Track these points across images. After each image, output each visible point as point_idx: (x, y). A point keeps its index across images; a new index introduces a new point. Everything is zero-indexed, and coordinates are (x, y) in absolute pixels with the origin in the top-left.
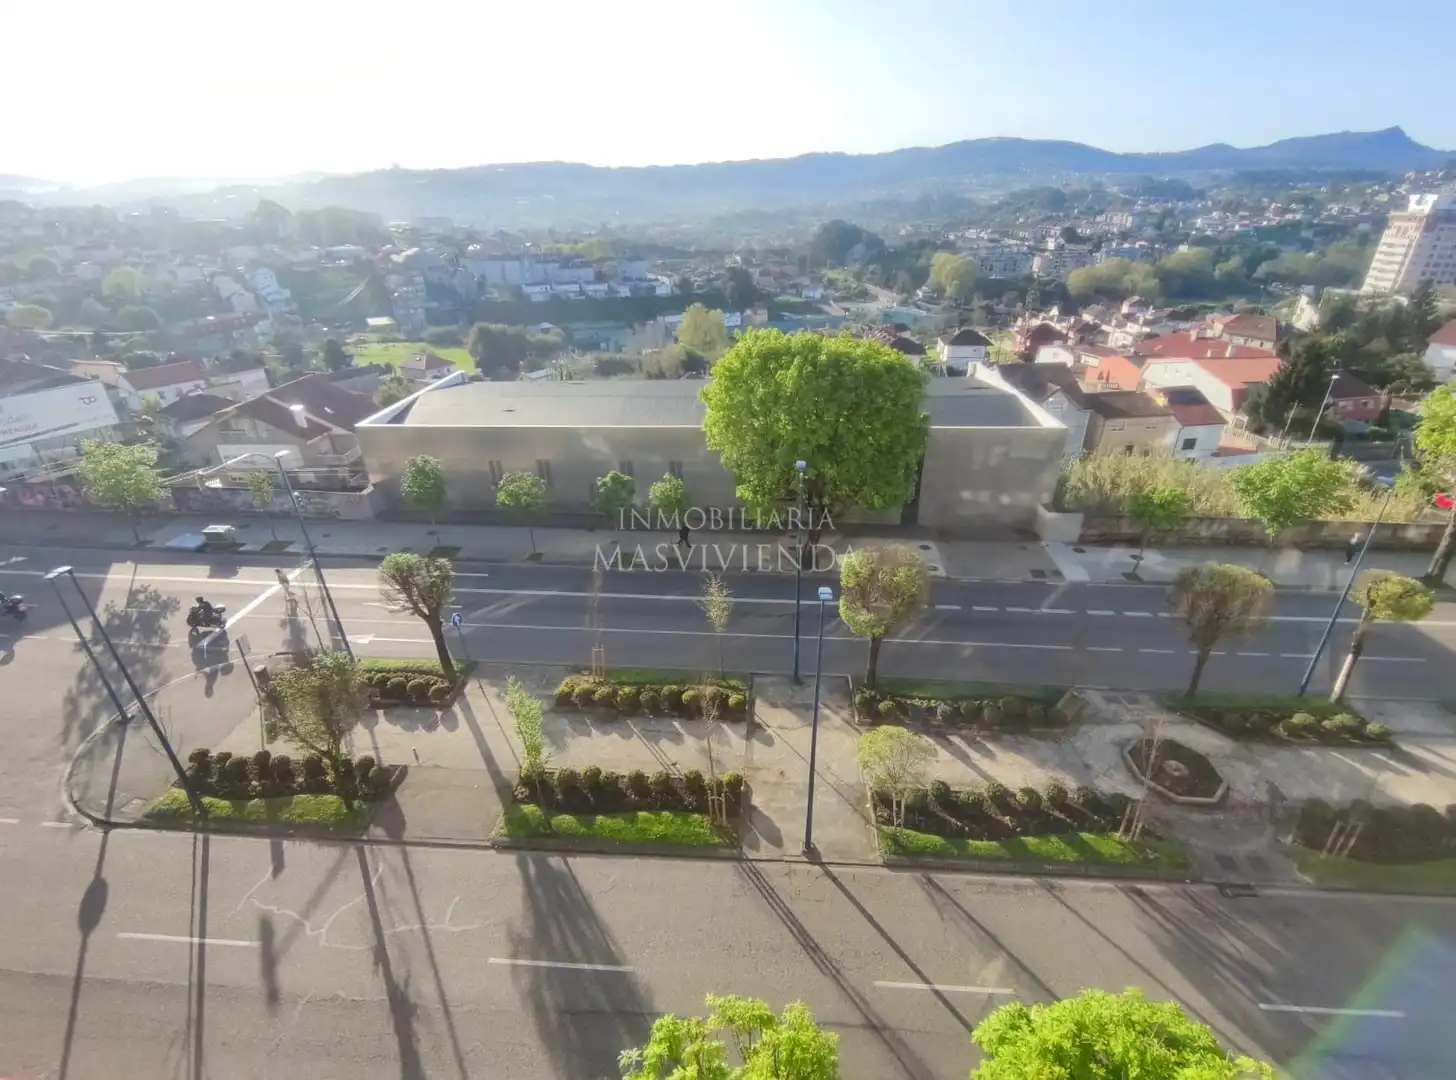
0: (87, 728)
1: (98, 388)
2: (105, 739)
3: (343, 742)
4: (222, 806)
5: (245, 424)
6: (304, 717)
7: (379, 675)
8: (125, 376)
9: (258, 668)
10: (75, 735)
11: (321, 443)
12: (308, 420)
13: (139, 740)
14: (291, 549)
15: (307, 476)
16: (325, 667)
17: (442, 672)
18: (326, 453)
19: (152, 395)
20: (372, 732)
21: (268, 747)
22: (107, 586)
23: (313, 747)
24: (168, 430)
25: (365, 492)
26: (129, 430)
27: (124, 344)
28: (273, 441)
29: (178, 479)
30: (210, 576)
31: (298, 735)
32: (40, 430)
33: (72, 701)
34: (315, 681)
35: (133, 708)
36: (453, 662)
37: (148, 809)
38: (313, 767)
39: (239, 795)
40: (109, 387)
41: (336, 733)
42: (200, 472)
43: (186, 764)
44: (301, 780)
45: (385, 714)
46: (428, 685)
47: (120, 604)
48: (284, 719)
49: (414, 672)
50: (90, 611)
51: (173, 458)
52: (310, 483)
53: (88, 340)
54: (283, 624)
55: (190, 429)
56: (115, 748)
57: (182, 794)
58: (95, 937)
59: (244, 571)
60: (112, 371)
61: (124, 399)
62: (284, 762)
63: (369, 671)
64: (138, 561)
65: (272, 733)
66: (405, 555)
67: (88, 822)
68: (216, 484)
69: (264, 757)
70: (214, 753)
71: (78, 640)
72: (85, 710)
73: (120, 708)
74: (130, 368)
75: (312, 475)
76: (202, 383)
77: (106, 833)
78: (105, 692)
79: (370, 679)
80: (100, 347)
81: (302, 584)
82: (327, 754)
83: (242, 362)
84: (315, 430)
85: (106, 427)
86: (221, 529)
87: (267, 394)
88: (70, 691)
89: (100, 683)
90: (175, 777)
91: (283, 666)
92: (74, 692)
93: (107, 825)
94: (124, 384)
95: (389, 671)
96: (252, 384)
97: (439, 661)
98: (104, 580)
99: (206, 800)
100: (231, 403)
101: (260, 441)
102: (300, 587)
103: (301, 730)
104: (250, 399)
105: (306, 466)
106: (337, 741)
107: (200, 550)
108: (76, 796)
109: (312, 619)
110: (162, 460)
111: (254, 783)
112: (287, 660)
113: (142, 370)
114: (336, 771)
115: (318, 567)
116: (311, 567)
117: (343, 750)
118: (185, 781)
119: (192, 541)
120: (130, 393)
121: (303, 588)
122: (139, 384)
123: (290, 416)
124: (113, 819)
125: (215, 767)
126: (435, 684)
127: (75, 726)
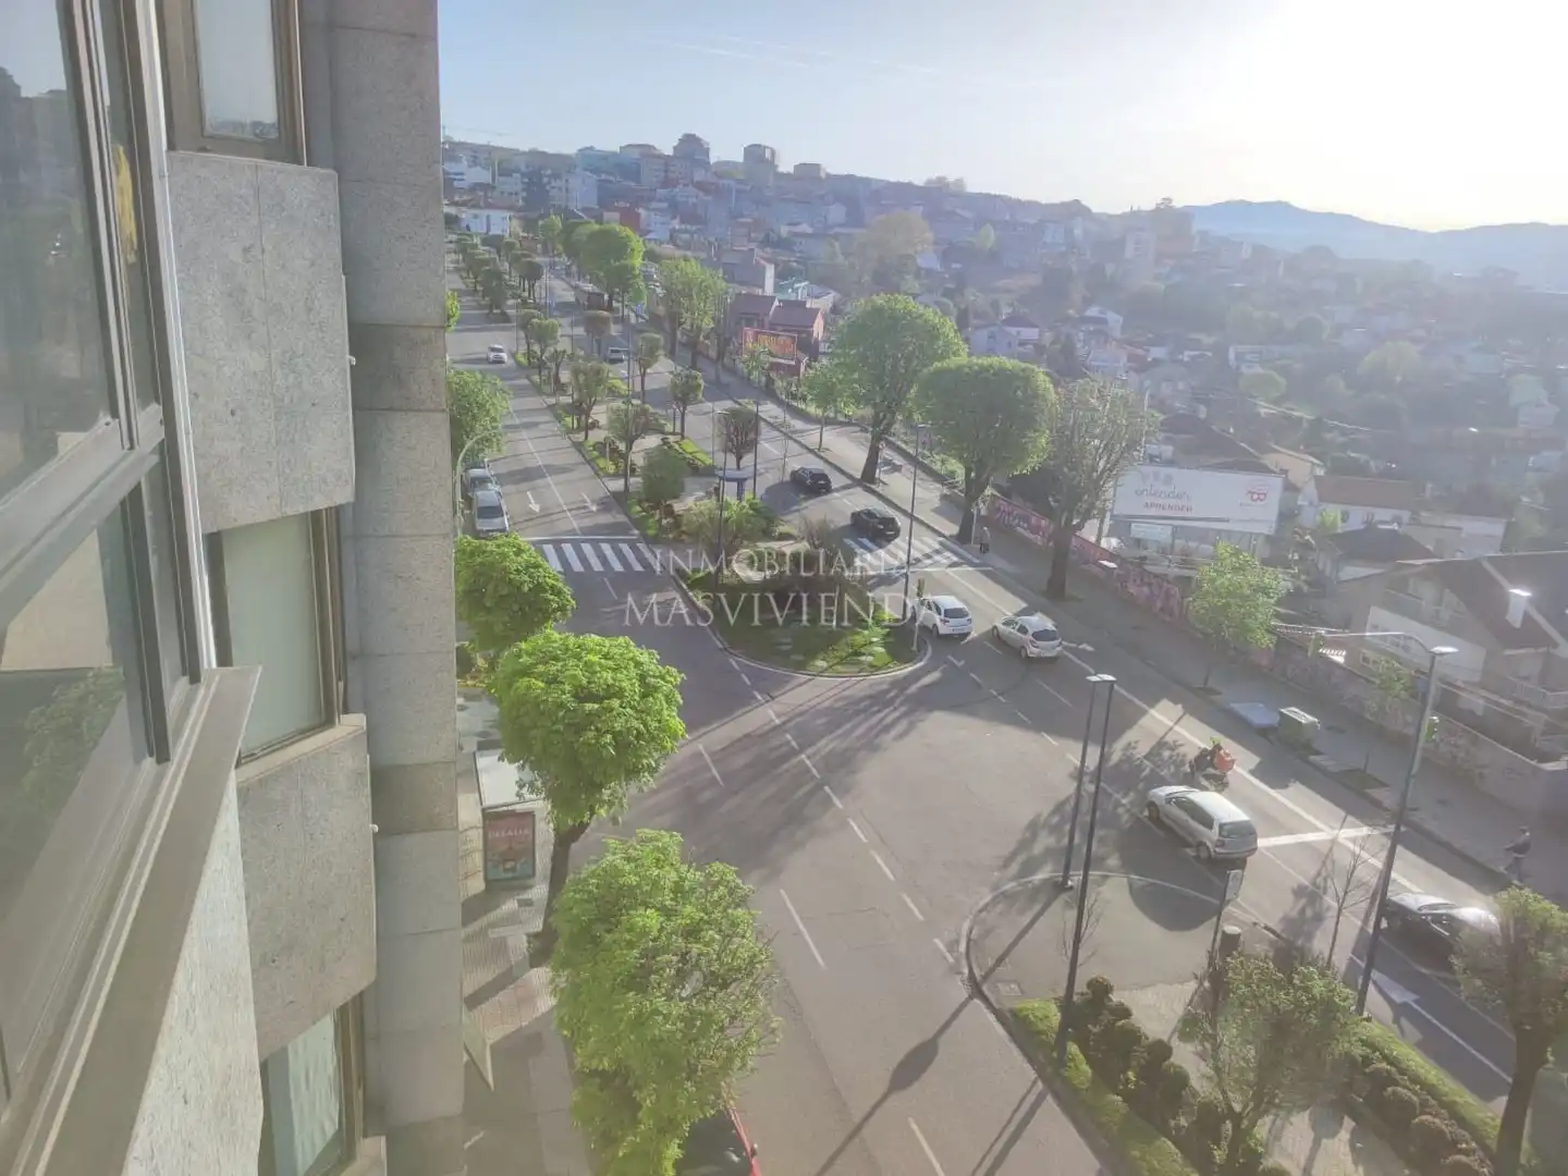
0: (1029, 867)
1: (1276, 483)
2: (1037, 890)
3: (1268, 1119)
4: (1082, 1070)
5: (1427, 592)
6: (1238, 1042)
7: (1384, 1065)
8: (1317, 479)
9: (1231, 929)
10: (1014, 868)
11: (1527, 660)
12: (1527, 618)
13: (1060, 917)
14: (1377, 793)
15: (1476, 702)
16: (1307, 990)
17: (1493, 1143)
18: (1526, 678)
19: (1333, 512)
20: (1317, 1143)
21: (1175, 1043)
22: (1144, 721)
23: (1224, 1092)
24: (1324, 563)
25: (1549, 766)
26: (1283, 543)
27: (1342, 439)
28: (1453, 630)
29: (1296, 630)
30: (1252, 772)
31: (1215, 1058)
32: (1188, 515)
33: (1034, 828)
34: (1283, 999)
35: (1075, 880)
36: (1525, 1145)
37: (1018, 1005)
38: (1210, 1119)
39: (1106, 1075)
40: (1291, 488)
41: (1263, 1101)
42: (1322, 631)
43: (1080, 986)
44: (1183, 1122)
45: (1353, 1133)
46: (1453, 1146)
47: (1142, 750)
48: (1213, 1024)
49: (1442, 1104)
50: (1105, 741)
51: (1311, 601)
52: (1472, 713)
53: (1305, 425)
54: (1299, 892)
55: (1351, 571)
56: (1037, 907)
57: (1056, 1017)
58: (895, 1100)
59: (1297, 789)
60: (1303, 468)
61: (1300, 507)
62: (1181, 1079)
63: (1374, 1047)
64: (1190, 710)
65: (1189, 1027)
66: (1547, 904)
67: (966, 971)
68: (1339, 657)
69: (1162, 1050)
70: (1115, 997)
71: (1079, 764)
72: (1038, 849)
73: (1067, 868)
74: (1331, 471)
75: (1481, 702)
76: (1406, 515)
77: (971, 997)
78: (1066, 841)
79: (1367, 1061)
80: (1312, 441)
81: (1357, 850)
82: (1237, 1118)
83: (1478, 502)
84: (1528, 635)
85: (1258, 535)
86: (1305, 718)
87: (1490, 558)
88: (1039, 816)
89: (1068, 827)
90: (1061, 993)
91: (1261, 948)
92: (1042, 819)
93: (976, 990)
94: (1311, 490)
95: (1402, 1072)
96: (1479, 536)
97: (1498, 1122)
98: (1144, 712)
99: (1073, 1048)
100: (1428, 554)
101: (1434, 622)
102: (1353, 853)
103: (1224, 1054)
104: (1459, 557)
105: (1482, 685)
106: (1259, 1112)
107: (1264, 731)
108: (974, 934)
109: (1340, 910)
110: (1291, 598)
111: (1131, 1074)
112: (1271, 943)
113: (1343, 479)
114: (1231, 1157)
115: (1396, 839)
116: (1386, 834)
117: (1262, 1130)
118: (1066, 1004)
119: (1259, 715)
120: (1311, 504)
121: (1356, 857)
122: (1327, 493)
123: (1503, 602)
124: (985, 988)
125: (1106, 1017)
126: (1466, 1153)
127: (1020, 859)
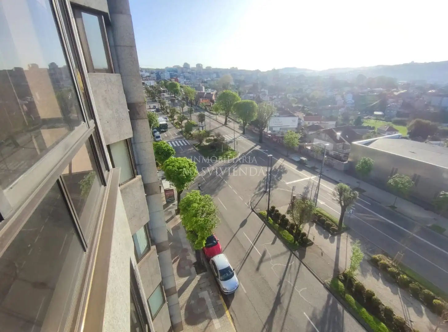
0: (260, 189)
1: (297, 118)
2: (261, 193)
3: (302, 225)
4: (271, 221)
5: (323, 135)
6: (297, 214)
7: (320, 214)
8: (304, 117)
9: (294, 195)
10: (258, 189)
11: (341, 145)
12: (340, 138)
13: (266, 196)
14: (317, 170)
15: (332, 153)
16: (307, 204)
17: (338, 224)
18: (341, 148)
19: (307, 123)
20: (310, 228)
21: (286, 215)
22: (278, 162)
23: (294, 221)
24: (306, 132)
25: (345, 163)
26: (299, 129)
27: (307, 110)
28: (328, 141)
29: (302, 144)
30: (296, 169)
31: (293, 216)
32: (283, 125)
33: (260, 183)
34: (303, 206)
35: (268, 190)
36: (343, 224)
37: (260, 212)
38: (292, 226)
39: (275, 221)
40: (300, 119)
41: (301, 222)
42: (306, 144)
43: (270, 208)
44: (288, 227)
45: (316, 225)
46: (332, 226)
47: (278, 167)
48: (292, 211)
49: (330, 219)
50: (271, 166)
51: (303, 139)
52: (331, 155)
53: (301, 108)
54: (305, 188)
55: (310, 133)
56: (262, 196)
57: (266, 213)
58: (241, 229)
59: (304, 171)
60: (301, 115)
61: (301, 123)
62: (288, 220)
63: (318, 212)
64: (285, 159)
65: (288, 212)
66: (345, 185)
67: (251, 207)
68: (309, 148)
69: (284, 216)
70: (276, 209)
71: (267, 171)
72: (261, 186)
73: (266, 188)
74: (306, 115)
75: (333, 153)
76: (319, 122)
77: (252, 212)
78: (266, 184)
79: (317, 214)
80: (303, 110)
81: (314, 180)
82: (297, 225)
83: (331, 119)
84: (341, 141)
85: (294, 128)
86: (304, 159)
87: (333, 128)
88: (261, 181)
89: (266, 182)
90: (267, 209)
91: (299, 198)
92: (262, 181)
93: (253, 211)
94: (303, 119)
95: (323, 215)
96: (331, 125)
98: (277, 161)
99: (269, 218)
100: (323, 128)
101: (324, 140)
102: (313, 180)
103: (294, 216)
104: (329, 128)
105: (333, 150)
106: (300, 224)
107: (297, 162)
108: (252, 201)
109: (312, 190)
110: (301, 139)
111: (279, 221)
112: (301, 197)
113: (308, 116)
114: (296, 232)
115: (320, 177)
116: (319, 177)
117: (301, 227)
118: (268, 211)
119: (297, 159)
120: (303, 122)
121: (314, 181)
122: (306, 119)
123: (336, 136)
124: (254, 210)
125: (275, 212)
126: (333, 226)
127: (259, 187)
